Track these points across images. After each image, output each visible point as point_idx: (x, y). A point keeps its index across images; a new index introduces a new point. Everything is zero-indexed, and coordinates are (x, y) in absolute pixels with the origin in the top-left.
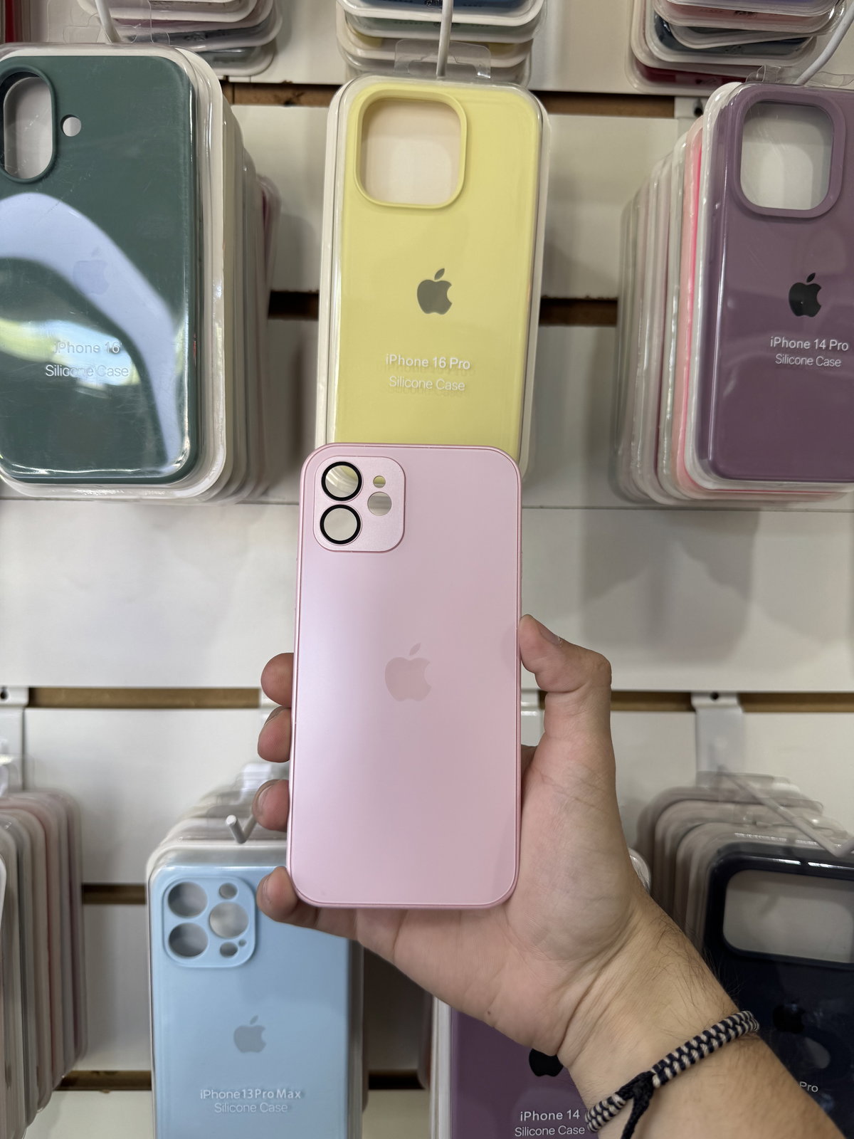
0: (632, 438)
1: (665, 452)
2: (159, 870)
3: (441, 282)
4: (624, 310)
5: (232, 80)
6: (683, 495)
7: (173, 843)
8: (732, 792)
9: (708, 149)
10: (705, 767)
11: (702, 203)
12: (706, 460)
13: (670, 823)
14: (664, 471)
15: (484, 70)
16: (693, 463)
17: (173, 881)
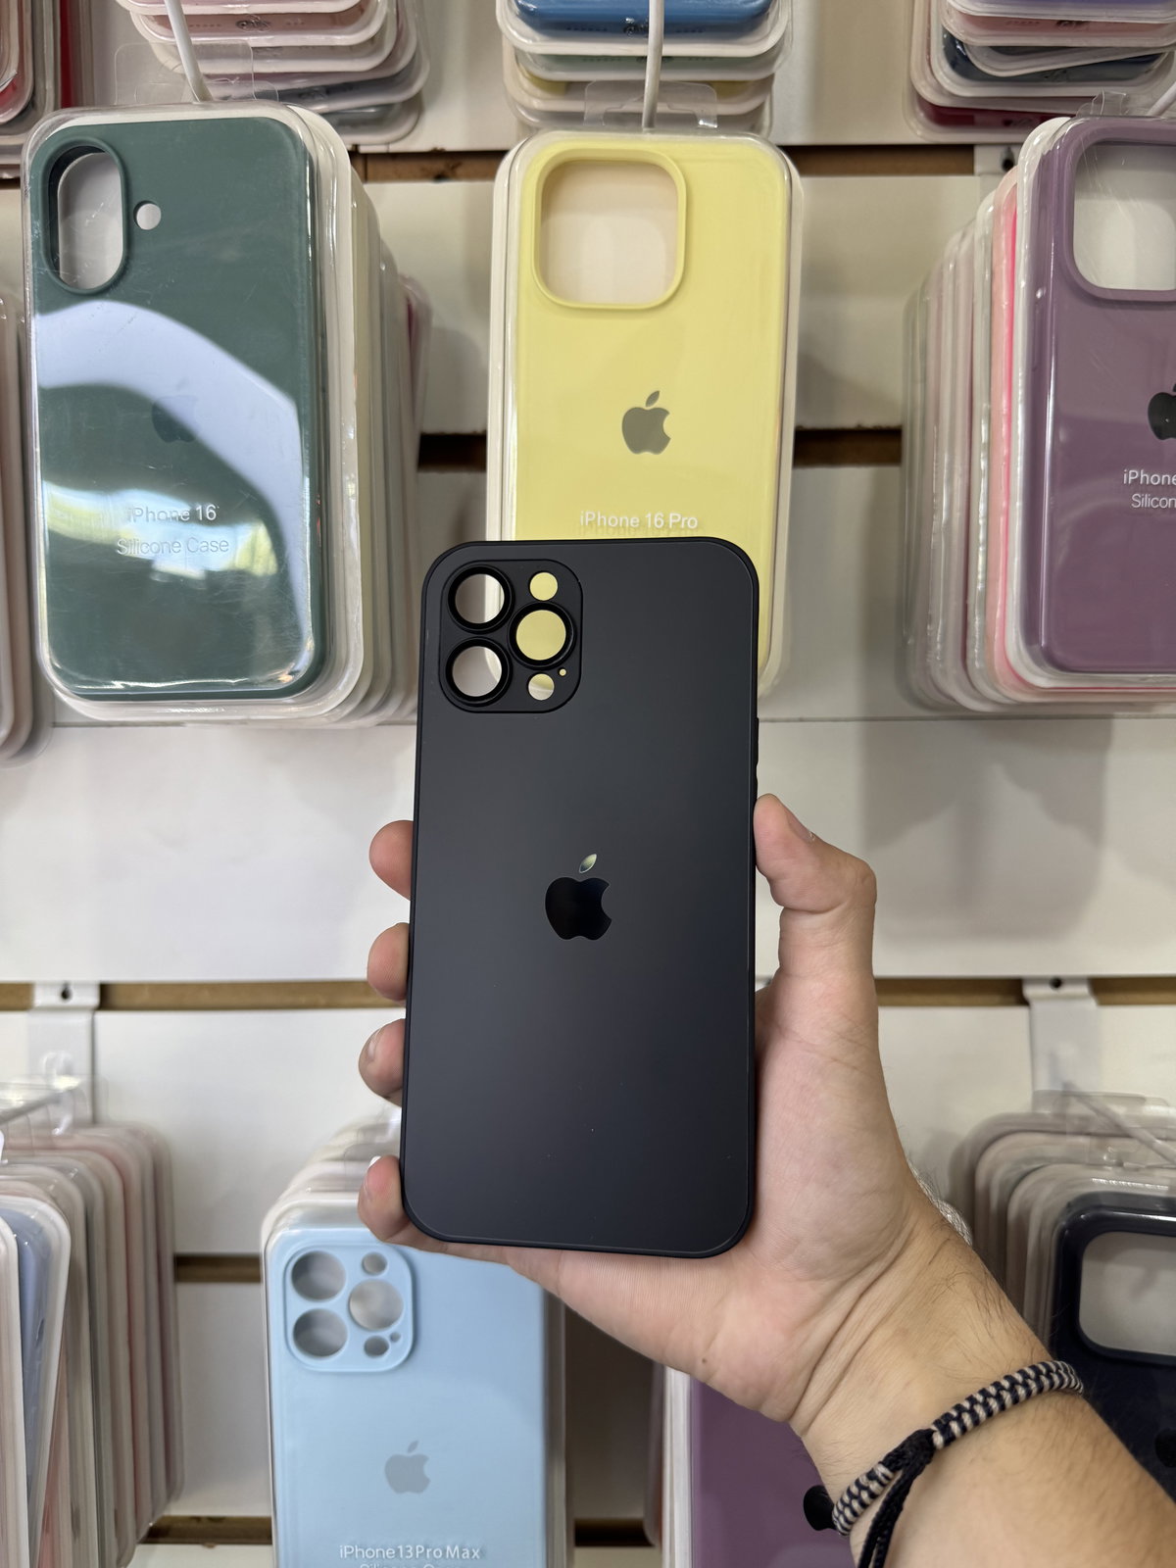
0: (928, 619)
1: (977, 636)
2: (279, 1235)
3: (655, 409)
4: (912, 442)
5: (363, 149)
6: (1004, 696)
7: (299, 1196)
8: (1084, 1119)
9: (1026, 211)
10: (1044, 1085)
11: (1019, 286)
12: (1036, 647)
13: (996, 1166)
14: (977, 664)
15: (707, 118)
16: (1019, 652)
17: (298, 1249)
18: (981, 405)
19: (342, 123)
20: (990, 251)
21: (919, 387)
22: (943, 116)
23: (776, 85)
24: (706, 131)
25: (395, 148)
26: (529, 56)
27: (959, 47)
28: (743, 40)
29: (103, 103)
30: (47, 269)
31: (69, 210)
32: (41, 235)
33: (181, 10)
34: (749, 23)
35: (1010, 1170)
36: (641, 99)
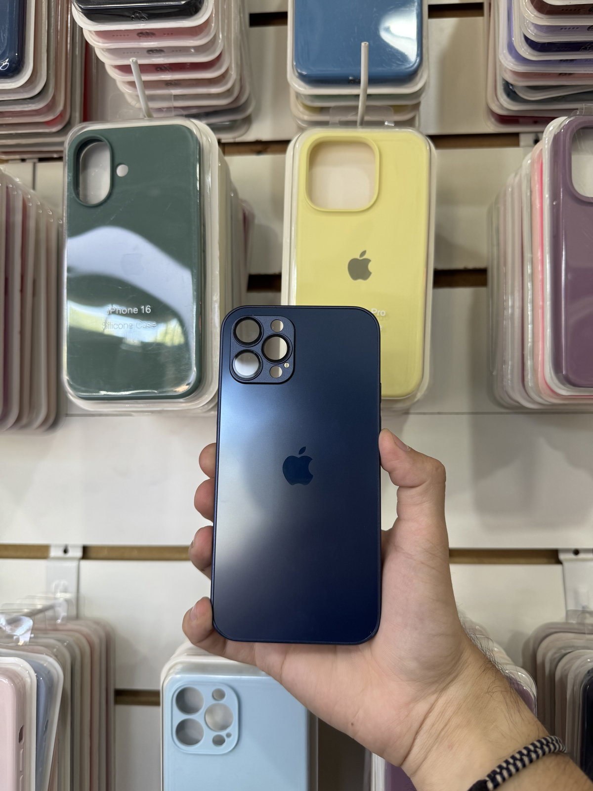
0: (504, 362)
1: (530, 370)
2: (170, 678)
3: (364, 259)
5: (223, 141)
6: (544, 400)
7: (181, 657)
9: (547, 161)
10: (571, 607)
11: (545, 197)
12: (560, 374)
13: (547, 651)
14: (530, 384)
15: (389, 122)
16: (551, 377)
17: (180, 685)
18: (527, 255)
19: (215, 128)
20: (530, 181)
21: (495, 249)
22: (503, 119)
23: (422, 107)
24: (388, 127)
25: (239, 140)
26: (303, 97)
27: (511, 87)
28: (406, 86)
29: (103, 120)
30: (74, 195)
31: (85, 167)
32: (72, 180)
33: (141, 79)
34: (409, 77)
35: (555, 653)
36: (357, 113)
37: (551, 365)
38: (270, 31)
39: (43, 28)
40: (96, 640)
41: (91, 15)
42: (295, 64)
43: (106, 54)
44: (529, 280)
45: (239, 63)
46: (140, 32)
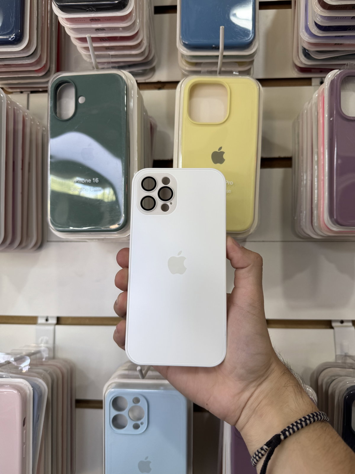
0: (301, 212)
1: (315, 216)
2: (109, 391)
3: (221, 152)
4: (295, 161)
5: (138, 82)
6: (324, 234)
7: (114, 380)
9: (327, 96)
10: (339, 353)
11: (326, 117)
12: (333, 219)
13: (324, 378)
14: (316, 224)
15: (236, 72)
16: (328, 220)
17: (114, 395)
18: (315, 150)
19: (134, 74)
20: (317, 107)
21: (297, 146)
22: (302, 70)
23: (255, 63)
24: (235, 75)
25: (148, 81)
26: (185, 56)
27: (307, 51)
28: (246, 50)
30: (54, 114)
31: (60, 98)
32: (53, 105)
33: (92, 45)
34: (248, 45)
35: (329, 379)
36: (217, 67)
37: (328, 214)
38: (166, 17)
39: (35, 15)
40: (65, 371)
41: (63, 8)
42: (181, 37)
43: (71, 31)
44: (316, 164)
45: (148, 36)
46: (91, 18)
